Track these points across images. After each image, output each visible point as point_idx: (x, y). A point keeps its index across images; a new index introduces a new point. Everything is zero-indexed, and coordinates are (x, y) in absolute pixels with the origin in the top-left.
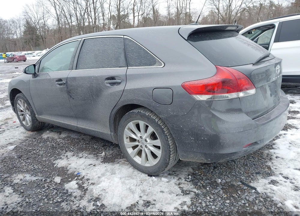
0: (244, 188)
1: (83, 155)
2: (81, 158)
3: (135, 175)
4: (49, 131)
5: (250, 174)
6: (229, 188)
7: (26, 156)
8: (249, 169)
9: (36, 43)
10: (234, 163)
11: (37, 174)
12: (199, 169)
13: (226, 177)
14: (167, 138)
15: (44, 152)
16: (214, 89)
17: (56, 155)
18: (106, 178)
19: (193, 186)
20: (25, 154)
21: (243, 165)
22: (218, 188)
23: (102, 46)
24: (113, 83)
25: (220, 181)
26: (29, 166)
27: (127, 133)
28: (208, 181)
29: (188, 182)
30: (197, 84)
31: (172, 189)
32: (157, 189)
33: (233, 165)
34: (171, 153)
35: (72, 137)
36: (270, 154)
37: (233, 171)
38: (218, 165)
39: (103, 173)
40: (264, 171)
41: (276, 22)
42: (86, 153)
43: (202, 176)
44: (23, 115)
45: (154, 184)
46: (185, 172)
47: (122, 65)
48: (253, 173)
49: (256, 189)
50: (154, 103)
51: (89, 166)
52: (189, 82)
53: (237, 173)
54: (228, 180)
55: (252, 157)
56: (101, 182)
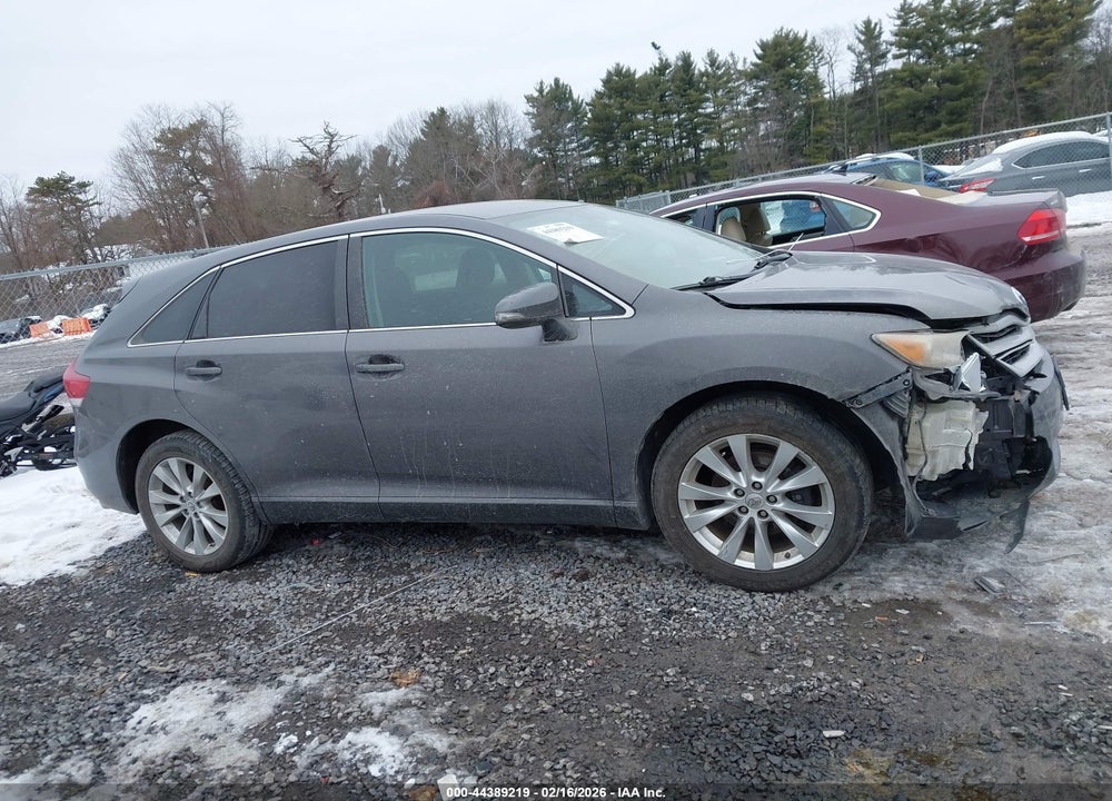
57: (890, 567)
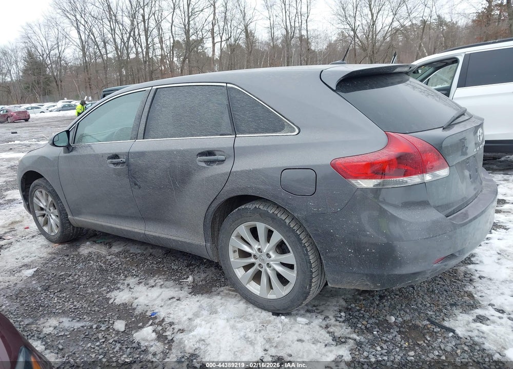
0: (435, 330)
1: (157, 281)
2: (153, 286)
3: (251, 315)
4: (89, 241)
5: (441, 307)
6: (410, 331)
7: (57, 286)
8: (439, 298)
9: (44, 89)
10: (412, 289)
11: (81, 317)
12: (356, 300)
13: (402, 312)
14: (307, 250)
15: (88, 278)
16: (384, 170)
17: (109, 284)
18: (203, 320)
19: (349, 330)
20: (55, 283)
21: (428, 291)
22: (392, 331)
23: (189, 99)
24: (211, 162)
25: (393, 319)
26: (66, 304)
27: (234, 243)
28: (373, 320)
29: (341, 324)
30: (357, 162)
31: (317, 336)
32: (292, 336)
33: (410, 292)
34: (313, 276)
35: (131, 252)
36: (469, 272)
37: (413, 303)
38: (386, 293)
39: (197, 312)
40: (463, 300)
41: (459, 54)
42: (160, 279)
43: (362, 312)
44: (44, 215)
45: (284, 327)
46: (333, 306)
47: (226, 132)
48: (445, 305)
49: (455, 330)
50: (283, 194)
51: (170, 301)
52: (343, 159)
53: (420, 306)
54: (407, 318)
55: (440, 278)
56: (196, 327)
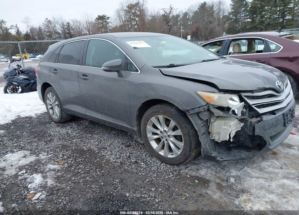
57: (207, 166)
